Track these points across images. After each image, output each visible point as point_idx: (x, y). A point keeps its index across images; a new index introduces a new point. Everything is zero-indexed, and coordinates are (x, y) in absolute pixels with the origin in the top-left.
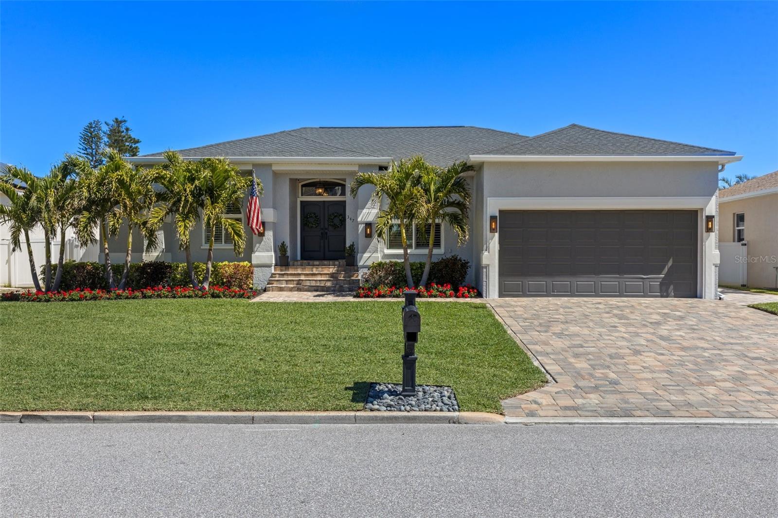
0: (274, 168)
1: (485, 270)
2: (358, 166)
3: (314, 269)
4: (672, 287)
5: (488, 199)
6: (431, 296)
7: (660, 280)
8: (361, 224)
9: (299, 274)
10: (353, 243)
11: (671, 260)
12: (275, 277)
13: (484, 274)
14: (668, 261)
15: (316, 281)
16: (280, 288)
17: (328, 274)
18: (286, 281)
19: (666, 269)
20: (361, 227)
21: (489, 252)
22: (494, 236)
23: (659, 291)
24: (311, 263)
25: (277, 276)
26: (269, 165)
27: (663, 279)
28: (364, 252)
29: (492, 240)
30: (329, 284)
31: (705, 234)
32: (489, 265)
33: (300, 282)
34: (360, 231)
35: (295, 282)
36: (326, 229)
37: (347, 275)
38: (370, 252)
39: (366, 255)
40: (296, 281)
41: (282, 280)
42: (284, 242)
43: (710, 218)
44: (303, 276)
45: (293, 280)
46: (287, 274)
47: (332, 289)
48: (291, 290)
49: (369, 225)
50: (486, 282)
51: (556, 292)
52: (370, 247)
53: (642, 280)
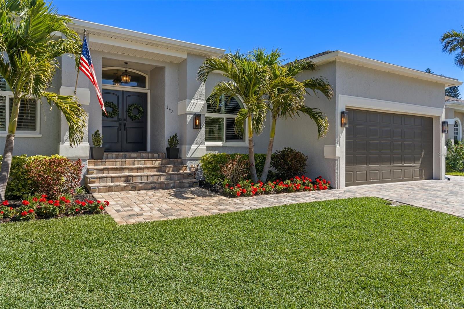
1: (336, 162)
3: (136, 163)
5: (339, 95)
7: (419, 167)
8: (190, 114)
9: (122, 169)
10: (176, 134)
11: (423, 152)
12: (92, 173)
13: (336, 165)
14: (422, 153)
15: (148, 176)
16: (109, 187)
17: (156, 168)
18: (112, 178)
19: (421, 160)
20: (189, 118)
22: (343, 131)
23: (419, 176)
24: (128, 155)
25: (95, 171)
27: (420, 166)
28: (191, 145)
29: (341, 134)
30: (162, 179)
31: (441, 134)
32: (340, 157)
33: (130, 178)
34: (188, 122)
35: (123, 179)
36: (125, 120)
37: (176, 168)
38: (197, 144)
39: (194, 147)
40: (123, 177)
41: (106, 178)
42: (97, 131)
43: (444, 124)
44: (127, 171)
45: (120, 177)
46: (108, 169)
47: (172, 185)
48: (123, 189)
49: (197, 116)
50: (338, 173)
51: (372, 179)
52: (197, 139)
53: (411, 168)
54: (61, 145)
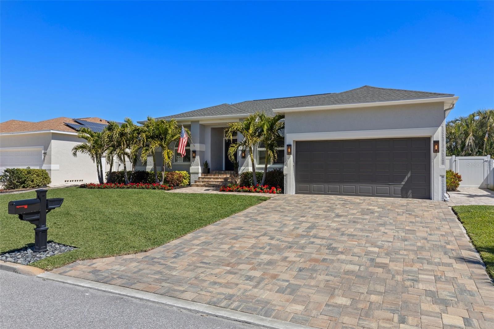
0: (200, 123)
1: (285, 177)
2: (239, 119)
3: (220, 175)
4: (410, 191)
5: (287, 134)
6: (256, 192)
7: (402, 186)
8: (240, 151)
9: (210, 178)
11: (410, 172)
12: (200, 179)
13: (285, 179)
14: (407, 173)
15: (216, 181)
16: (197, 185)
17: (224, 178)
18: (202, 181)
19: (406, 179)
20: (240, 153)
21: (287, 167)
22: (290, 157)
23: (400, 193)
24: (220, 172)
25: (201, 178)
26: (198, 121)
27: (404, 185)
28: (241, 166)
29: (289, 159)
30: (221, 183)
31: (432, 154)
32: (287, 174)
33: (209, 182)
34: (239, 155)
38: (244, 166)
39: (242, 168)
41: (200, 181)
42: (206, 161)
43: (436, 143)
44: (212, 179)
45: (206, 181)
47: (221, 187)
48: (202, 186)
49: (244, 151)
50: (286, 184)
51: (330, 192)
52: (244, 163)
53: (389, 186)
54: (190, 168)
